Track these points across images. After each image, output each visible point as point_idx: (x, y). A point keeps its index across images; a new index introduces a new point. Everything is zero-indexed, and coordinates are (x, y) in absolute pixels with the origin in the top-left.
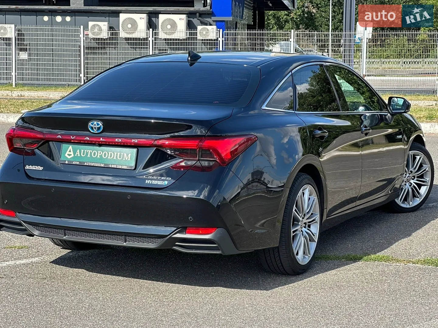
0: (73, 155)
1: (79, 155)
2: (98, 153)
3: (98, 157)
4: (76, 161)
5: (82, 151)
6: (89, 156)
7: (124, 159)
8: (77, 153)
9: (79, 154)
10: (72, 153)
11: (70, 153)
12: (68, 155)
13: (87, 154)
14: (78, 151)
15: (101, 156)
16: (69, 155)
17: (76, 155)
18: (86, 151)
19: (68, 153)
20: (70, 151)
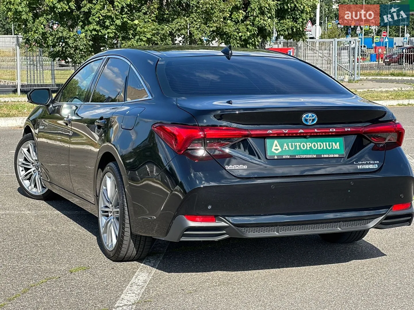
0: (280, 150)
1: (287, 149)
2: (307, 145)
3: (308, 148)
4: (286, 155)
5: (290, 144)
6: (298, 149)
7: (334, 148)
8: (284, 147)
9: (286, 147)
10: (279, 147)
11: (276, 148)
12: (275, 149)
13: (296, 146)
14: (285, 144)
15: (311, 147)
16: (277, 150)
17: (284, 149)
18: (293, 144)
19: (274, 147)
20: (276, 146)
